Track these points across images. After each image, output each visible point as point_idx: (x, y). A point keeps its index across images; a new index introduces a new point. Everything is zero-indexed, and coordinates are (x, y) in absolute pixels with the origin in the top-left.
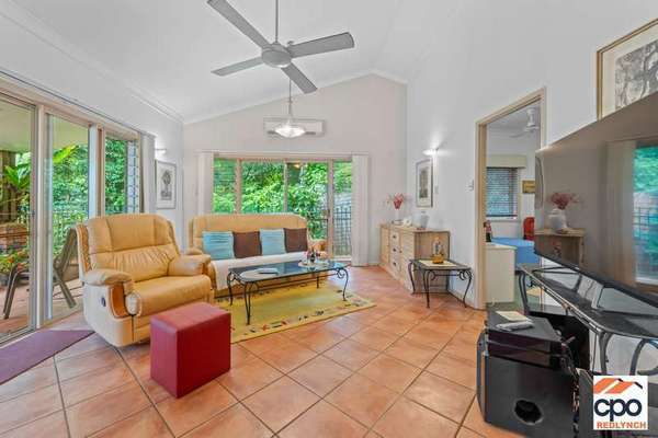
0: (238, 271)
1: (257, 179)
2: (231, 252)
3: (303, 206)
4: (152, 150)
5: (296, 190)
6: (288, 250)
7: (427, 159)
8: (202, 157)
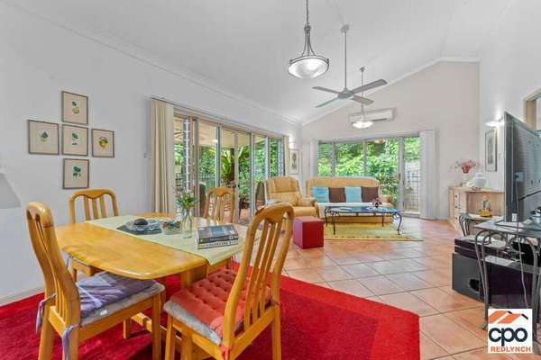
0: (330, 207)
1: (351, 151)
2: (327, 199)
3: (382, 171)
4: (288, 143)
5: (377, 160)
6: (364, 201)
7: (492, 130)
8: (312, 143)
